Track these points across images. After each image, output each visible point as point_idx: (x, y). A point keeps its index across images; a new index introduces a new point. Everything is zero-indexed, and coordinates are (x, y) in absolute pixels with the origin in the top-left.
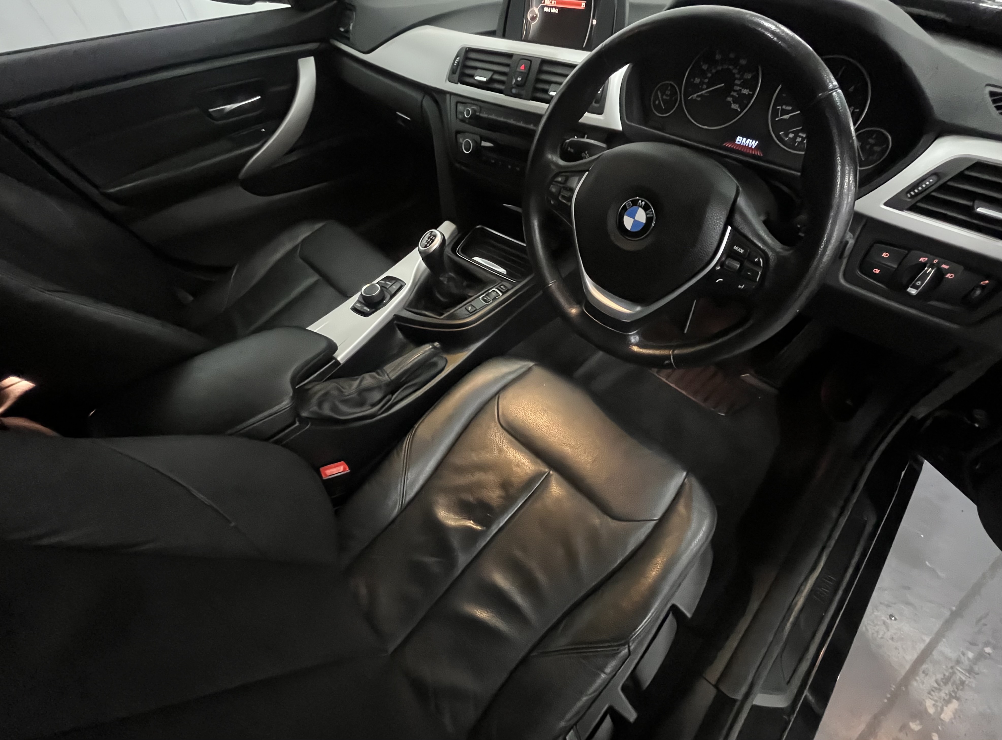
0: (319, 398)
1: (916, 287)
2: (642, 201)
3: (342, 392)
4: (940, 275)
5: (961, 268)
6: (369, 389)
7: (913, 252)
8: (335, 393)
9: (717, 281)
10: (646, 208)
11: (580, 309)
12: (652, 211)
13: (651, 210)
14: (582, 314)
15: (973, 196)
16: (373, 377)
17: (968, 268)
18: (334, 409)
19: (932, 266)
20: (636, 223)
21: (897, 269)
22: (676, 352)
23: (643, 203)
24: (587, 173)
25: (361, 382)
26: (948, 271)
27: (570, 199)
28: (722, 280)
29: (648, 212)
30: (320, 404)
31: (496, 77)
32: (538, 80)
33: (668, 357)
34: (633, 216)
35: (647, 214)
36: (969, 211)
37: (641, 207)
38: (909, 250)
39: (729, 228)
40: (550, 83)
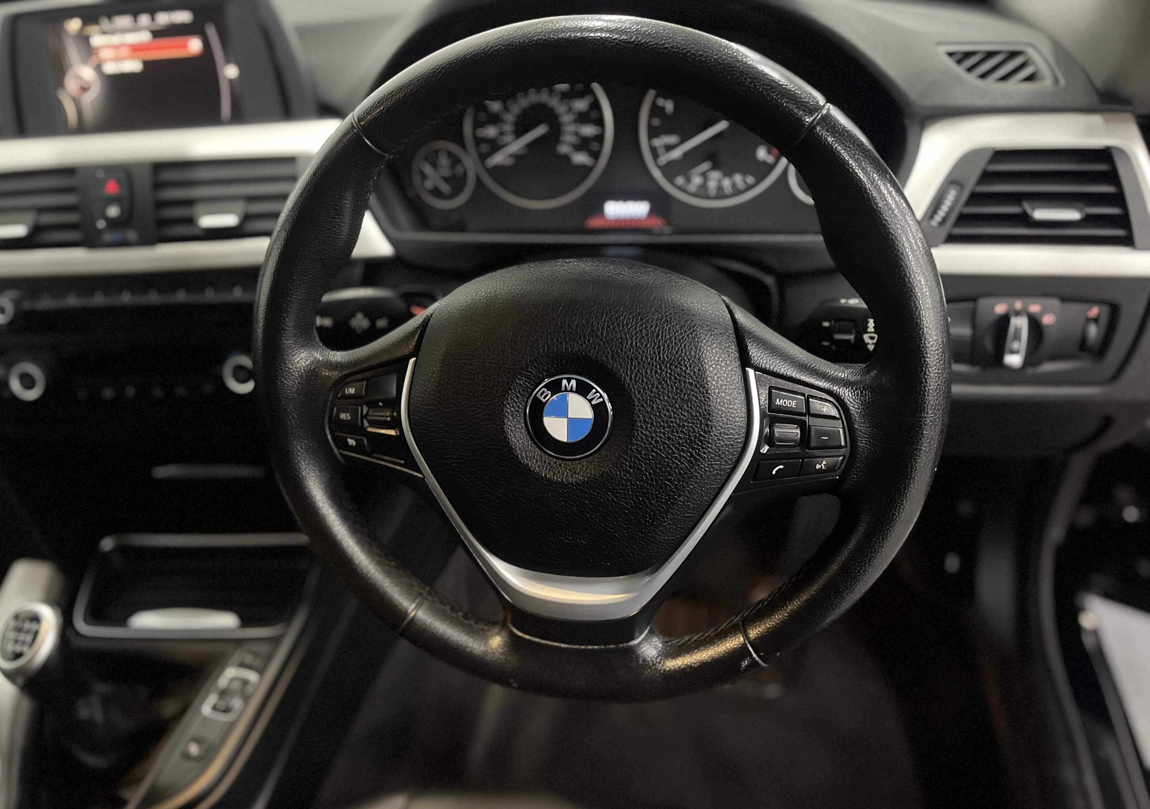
1: (1016, 352)
2: (569, 380)
4: (1035, 323)
5: (1055, 303)
7: (983, 303)
9: (774, 473)
10: (583, 390)
11: (504, 633)
12: (597, 392)
13: (594, 391)
14: (514, 643)
15: (1016, 198)
17: (1065, 299)
19: (1018, 314)
20: (573, 424)
21: (974, 334)
22: (754, 633)
23: (573, 383)
24: (412, 360)
26: (1044, 312)
27: (396, 423)
28: (782, 467)
29: (589, 397)
31: (48, 219)
32: (160, 204)
33: (741, 652)
34: (562, 411)
35: (590, 401)
36: (1025, 219)
37: (571, 391)
38: (974, 300)
39: (751, 372)
40: (190, 203)
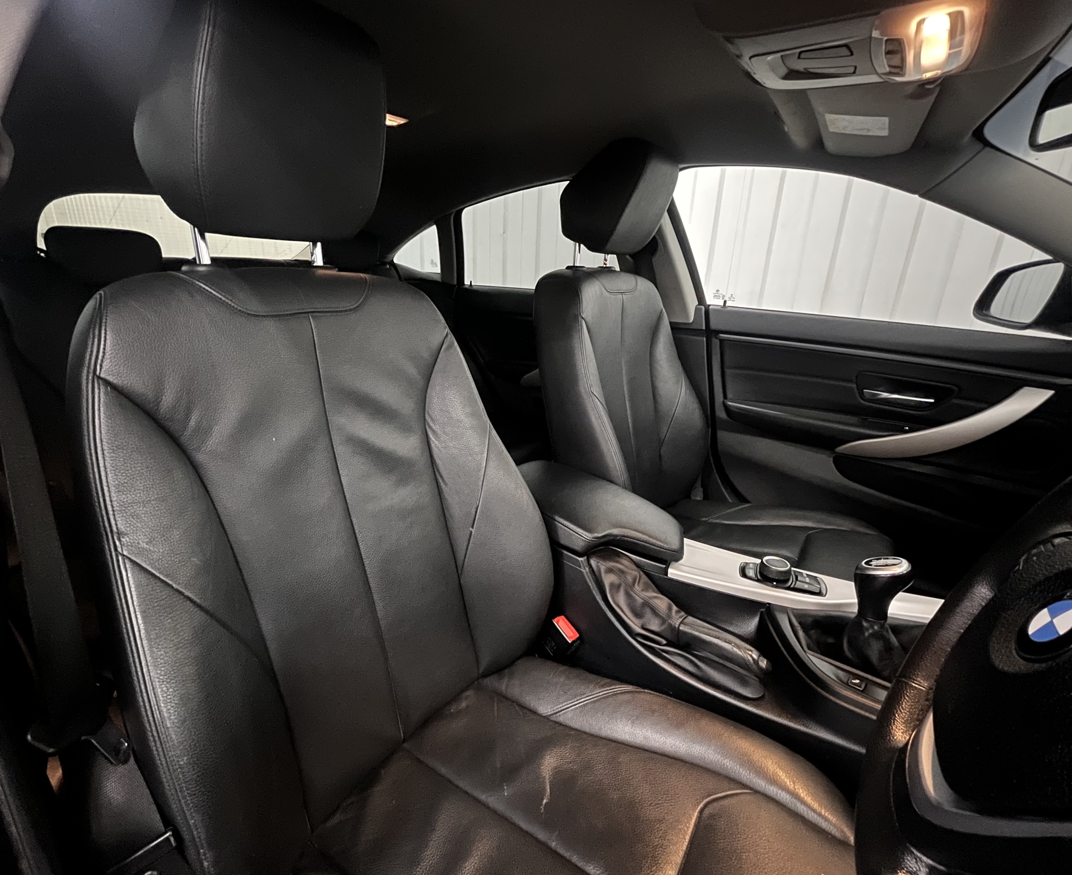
0: (614, 566)
3: (634, 584)
6: (654, 612)
8: (630, 579)
16: (670, 609)
18: (615, 587)
25: (656, 597)
30: (610, 570)
